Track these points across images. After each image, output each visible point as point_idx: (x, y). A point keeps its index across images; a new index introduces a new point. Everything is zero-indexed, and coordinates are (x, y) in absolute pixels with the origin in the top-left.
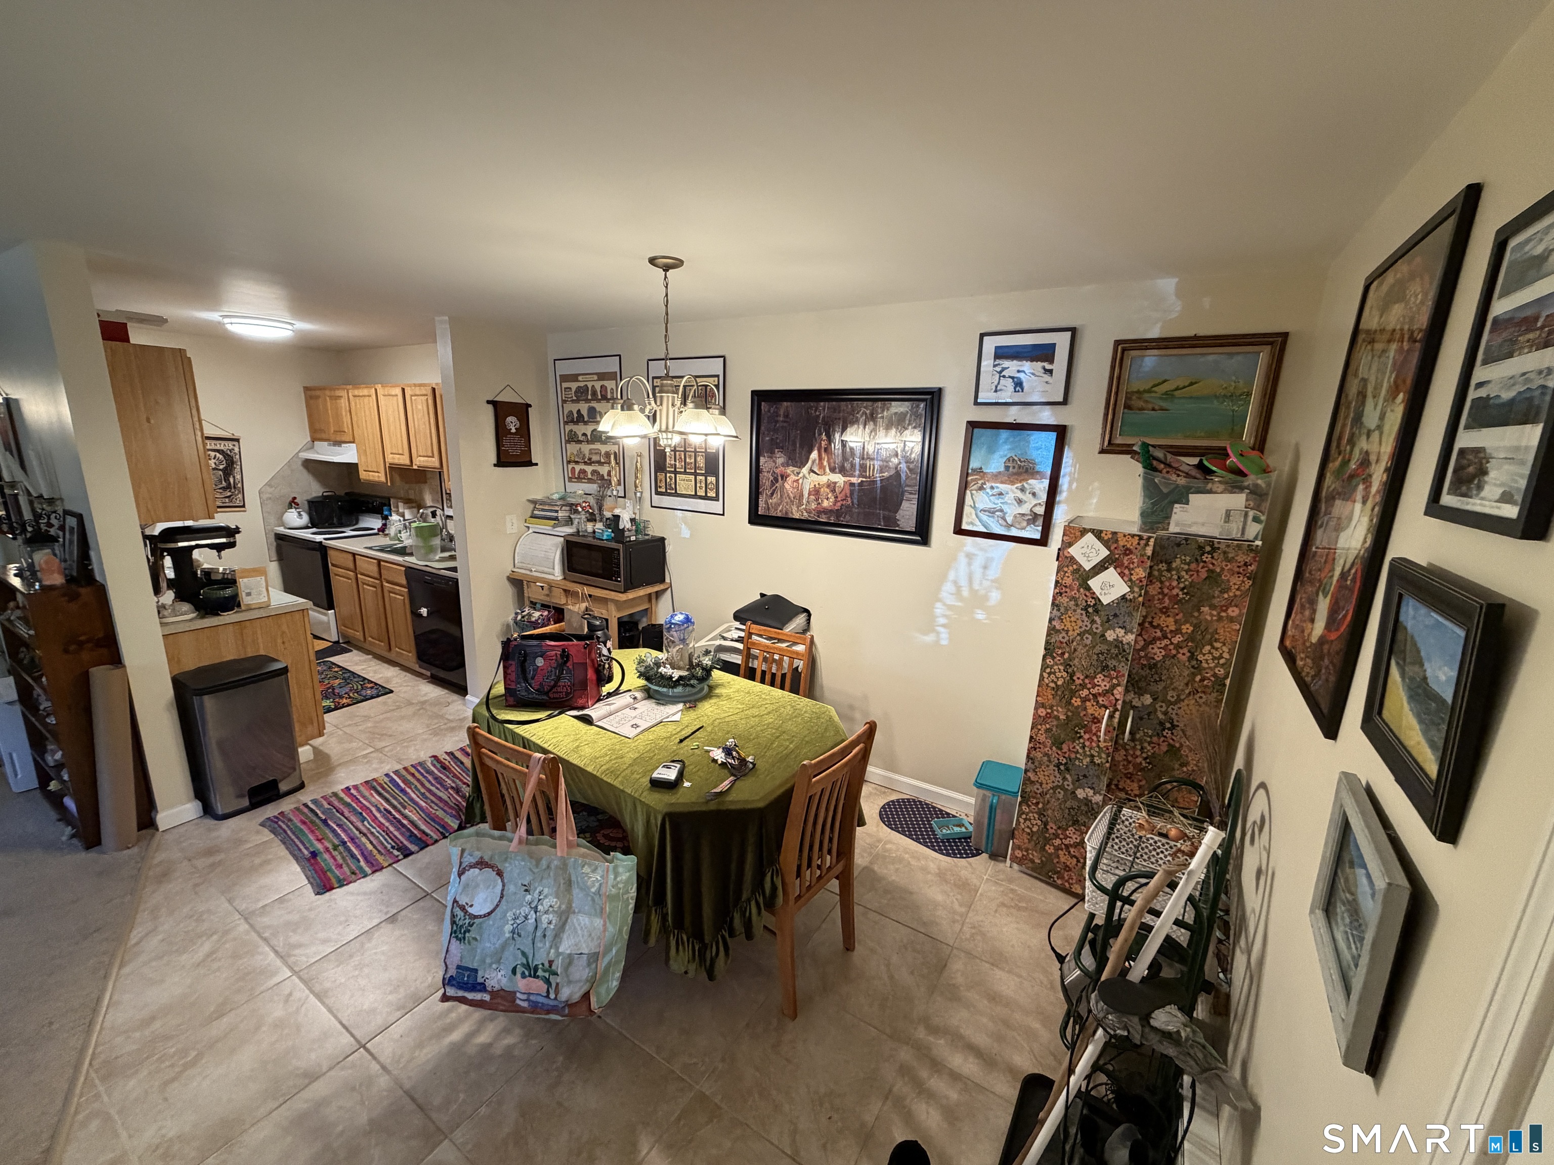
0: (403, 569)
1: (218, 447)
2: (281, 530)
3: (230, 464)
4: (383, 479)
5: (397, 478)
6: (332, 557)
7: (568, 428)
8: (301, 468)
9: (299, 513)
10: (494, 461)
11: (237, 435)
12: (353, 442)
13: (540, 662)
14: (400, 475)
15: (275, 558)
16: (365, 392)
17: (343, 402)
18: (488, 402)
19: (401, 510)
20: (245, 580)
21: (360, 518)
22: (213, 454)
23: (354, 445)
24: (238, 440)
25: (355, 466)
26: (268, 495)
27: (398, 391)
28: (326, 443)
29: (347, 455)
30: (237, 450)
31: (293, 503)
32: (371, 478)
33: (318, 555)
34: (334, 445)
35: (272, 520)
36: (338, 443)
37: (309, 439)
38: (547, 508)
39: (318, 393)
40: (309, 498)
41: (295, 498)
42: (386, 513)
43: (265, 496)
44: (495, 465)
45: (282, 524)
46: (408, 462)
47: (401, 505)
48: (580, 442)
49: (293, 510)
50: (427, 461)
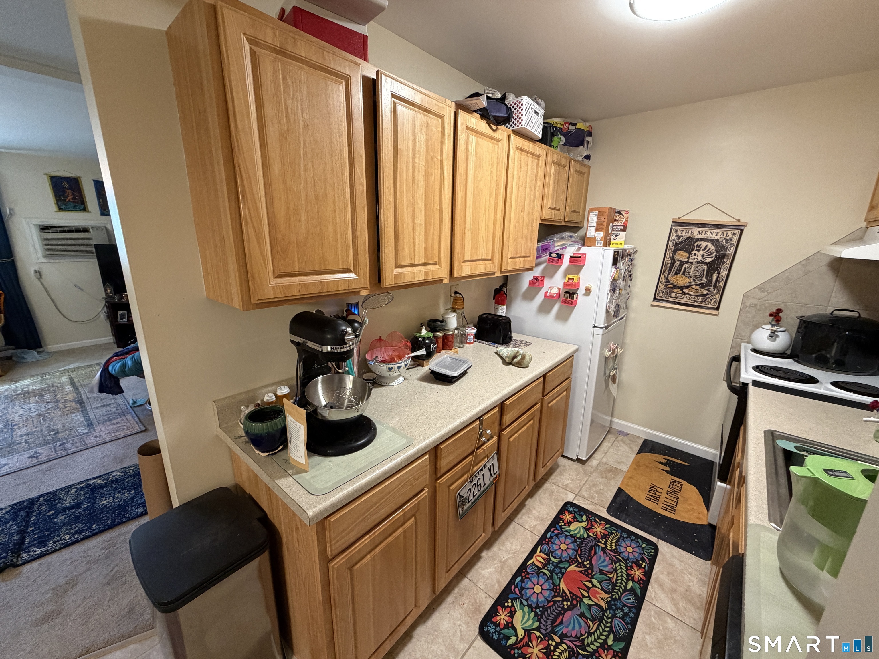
1: (715, 237)
3: (720, 257)
22: (704, 244)
26: (755, 301)
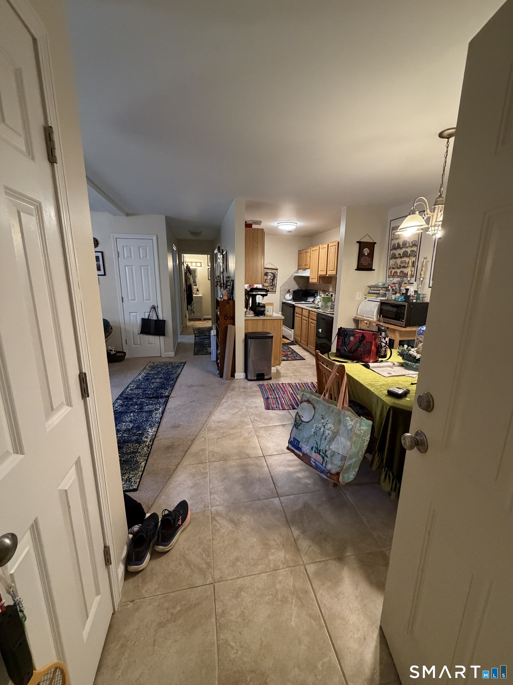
0: (316, 314)
1: (272, 272)
2: (284, 301)
3: (274, 277)
4: (316, 281)
5: (321, 281)
6: (297, 310)
7: (392, 252)
8: (293, 279)
9: (290, 295)
10: (356, 268)
11: (278, 268)
12: (309, 268)
13: (352, 338)
14: (322, 280)
15: (281, 311)
16: (316, 248)
17: (309, 254)
18: (357, 242)
19: (321, 295)
20: (268, 306)
21: (308, 298)
22: (270, 274)
23: (309, 270)
24: (277, 269)
25: (308, 278)
27: (327, 245)
28: (301, 270)
29: (306, 273)
30: (277, 273)
31: (289, 291)
32: (313, 281)
33: (292, 309)
34: (304, 270)
35: (282, 297)
36: (305, 269)
37: (297, 269)
38: (375, 289)
39: (302, 252)
40: (293, 290)
41: (289, 290)
42: (316, 296)
43: (281, 289)
44: (356, 270)
45: (285, 299)
46: (325, 274)
47: (321, 292)
48: (396, 258)
49: (288, 294)
50: (332, 272)
